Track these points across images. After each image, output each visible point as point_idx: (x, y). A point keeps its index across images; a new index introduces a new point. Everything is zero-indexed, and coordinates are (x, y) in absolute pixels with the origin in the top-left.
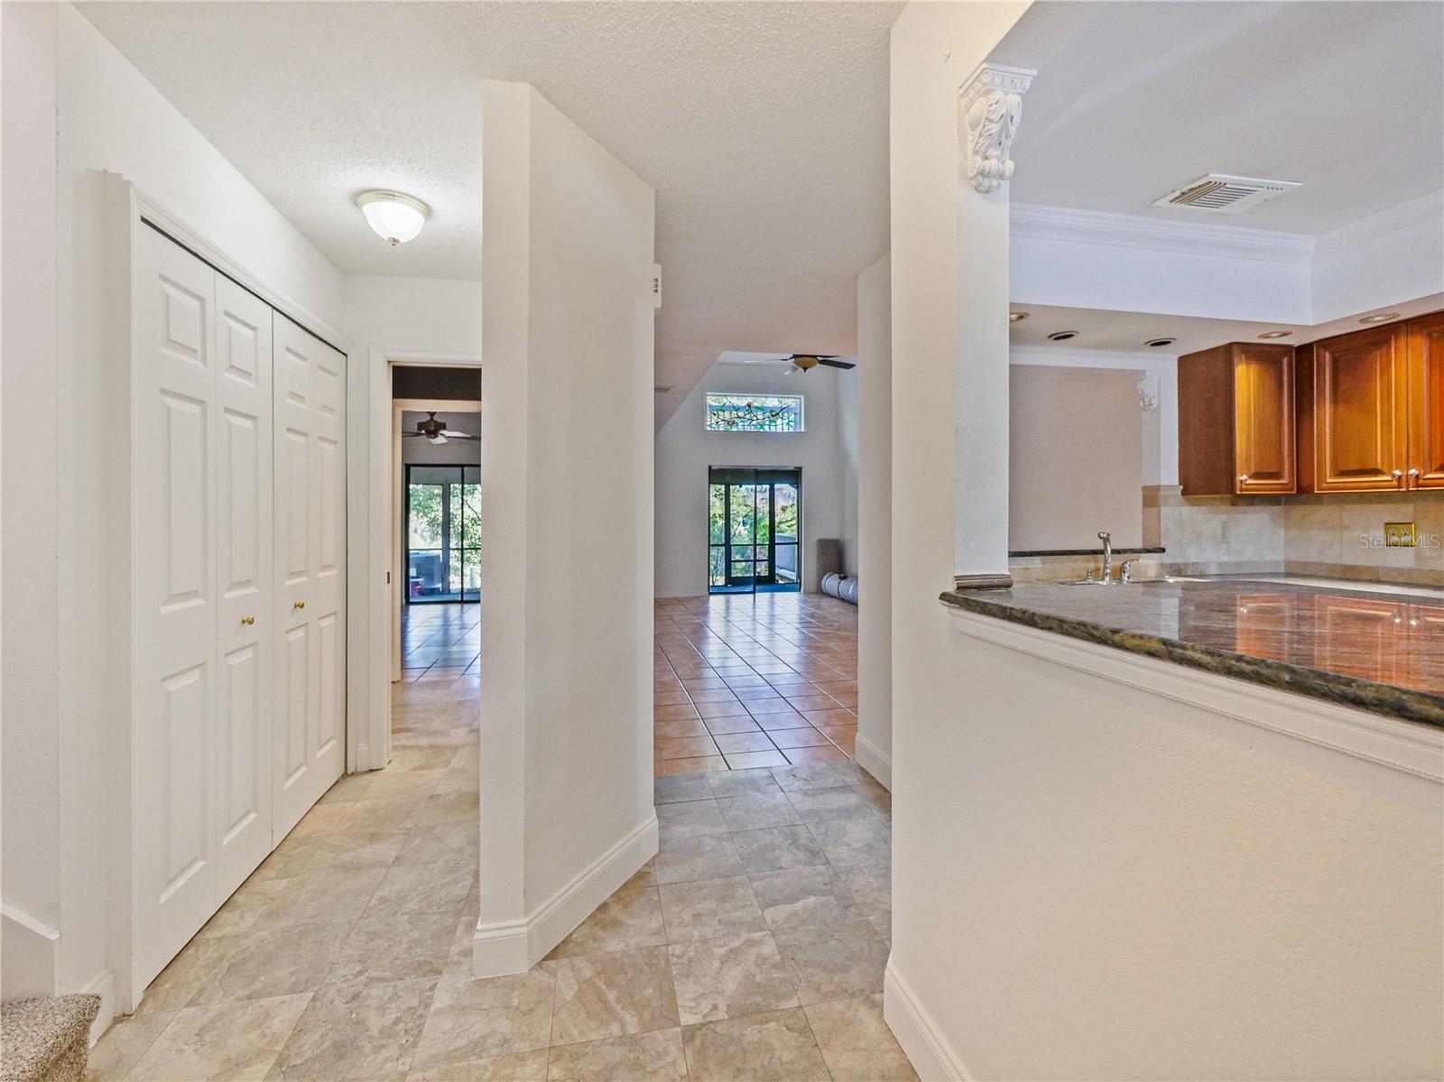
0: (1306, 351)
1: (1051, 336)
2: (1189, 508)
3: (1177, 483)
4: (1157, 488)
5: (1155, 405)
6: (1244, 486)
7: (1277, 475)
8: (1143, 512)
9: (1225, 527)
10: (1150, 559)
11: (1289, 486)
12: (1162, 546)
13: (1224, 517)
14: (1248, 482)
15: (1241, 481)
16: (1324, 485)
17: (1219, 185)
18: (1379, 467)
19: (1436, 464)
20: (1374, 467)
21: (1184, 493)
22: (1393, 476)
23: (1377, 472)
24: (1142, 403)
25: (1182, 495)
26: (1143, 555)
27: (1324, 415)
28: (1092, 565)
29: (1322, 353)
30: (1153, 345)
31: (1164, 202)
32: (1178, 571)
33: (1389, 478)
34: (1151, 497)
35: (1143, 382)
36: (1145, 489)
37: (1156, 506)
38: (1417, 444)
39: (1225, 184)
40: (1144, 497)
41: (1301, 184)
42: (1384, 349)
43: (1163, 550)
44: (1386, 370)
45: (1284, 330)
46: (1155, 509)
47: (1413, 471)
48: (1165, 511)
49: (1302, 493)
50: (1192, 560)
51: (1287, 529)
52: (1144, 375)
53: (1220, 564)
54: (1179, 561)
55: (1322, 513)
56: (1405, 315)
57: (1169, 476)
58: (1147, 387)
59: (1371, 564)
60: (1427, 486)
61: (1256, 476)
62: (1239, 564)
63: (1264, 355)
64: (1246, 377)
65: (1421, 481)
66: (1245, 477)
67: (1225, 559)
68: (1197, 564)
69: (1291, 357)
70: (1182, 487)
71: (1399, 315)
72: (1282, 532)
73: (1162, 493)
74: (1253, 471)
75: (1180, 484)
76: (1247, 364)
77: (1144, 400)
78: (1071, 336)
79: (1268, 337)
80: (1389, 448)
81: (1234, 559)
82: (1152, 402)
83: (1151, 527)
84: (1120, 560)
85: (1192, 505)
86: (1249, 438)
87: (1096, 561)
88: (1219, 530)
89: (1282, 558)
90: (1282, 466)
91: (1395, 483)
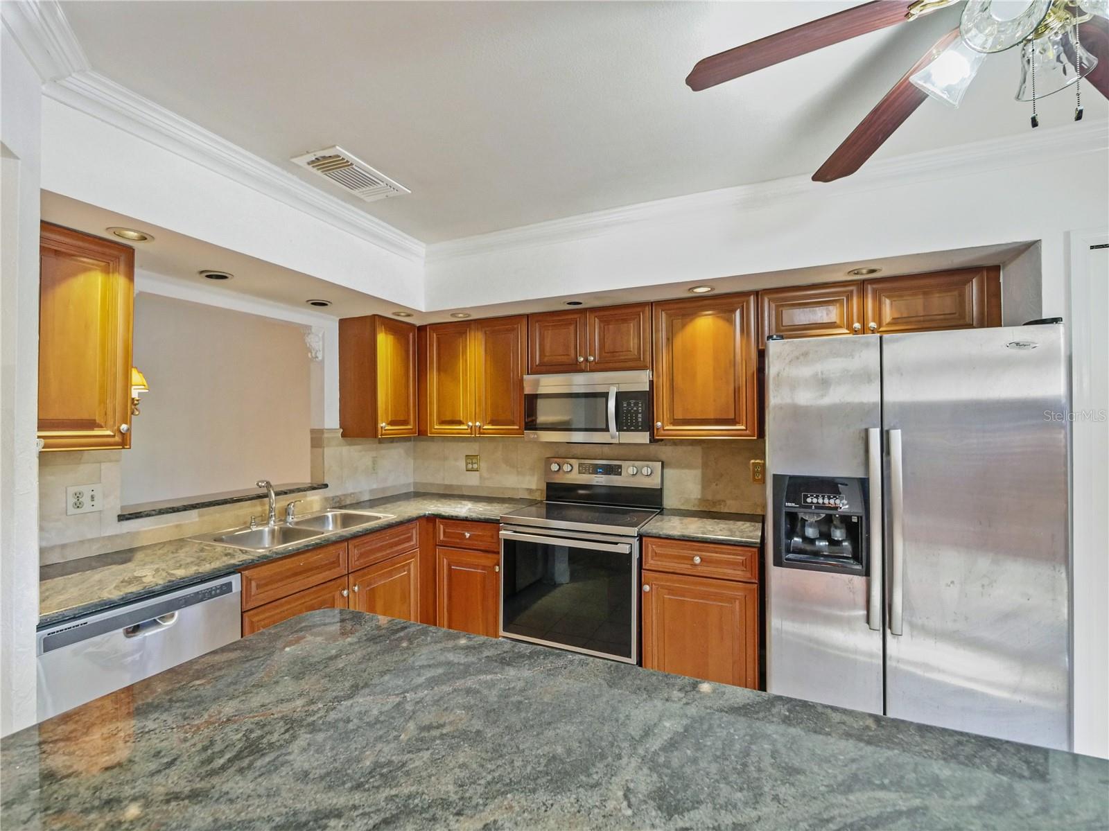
0: (422, 329)
1: (202, 272)
2: (348, 447)
3: (338, 427)
4: (321, 431)
5: (320, 358)
6: (384, 432)
7: (405, 422)
8: (312, 453)
9: (374, 462)
10: (313, 495)
11: (414, 430)
12: (325, 483)
13: (374, 454)
14: (387, 428)
15: (382, 427)
16: (433, 430)
17: (348, 164)
18: (462, 419)
19: (489, 419)
20: (458, 419)
21: (343, 435)
22: (468, 426)
23: (460, 423)
24: (309, 355)
25: (342, 436)
26: (308, 493)
27: (433, 378)
28: (259, 509)
29: (432, 334)
30: (313, 304)
31: (302, 161)
32: (338, 504)
33: (466, 427)
34: (317, 439)
35: (309, 336)
36: (313, 431)
37: (321, 447)
38: (480, 405)
39: (352, 164)
40: (312, 438)
41: (410, 192)
42: (464, 336)
43: (326, 486)
44: (464, 352)
45: (409, 312)
46: (320, 450)
47: (478, 424)
48: (328, 451)
49: (421, 433)
50: (351, 490)
51: (415, 459)
52: (311, 330)
53: (371, 491)
54: (339, 493)
55: (434, 448)
56: (475, 316)
57: (331, 419)
58: (314, 341)
59: (459, 484)
60: (484, 434)
61: (392, 423)
62: (384, 489)
63: (397, 328)
64: (385, 344)
65: (481, 430)
66: (384, 424)
67: (375, 486)
68: (353, 494)
69: (415, 332)
70: (342, 430)
71: (469, 316)
72: (412, 461)
73: (326, 435)
74: (390, 419)
75: (340, 427)
76: (386, 333)
77: (311, 353)
78: (224, 277)
79: (399, 315)
80: (466, 405)
81: (381, 486)
82: (318, 355)
83: (317, 465)
84: (286, 500)
85: (350, 445)
86: (387, 395)
87: (263, 505)
88: (370, 463)
89: (411, 480)
90: (409, 415)
91: (469, 431)
